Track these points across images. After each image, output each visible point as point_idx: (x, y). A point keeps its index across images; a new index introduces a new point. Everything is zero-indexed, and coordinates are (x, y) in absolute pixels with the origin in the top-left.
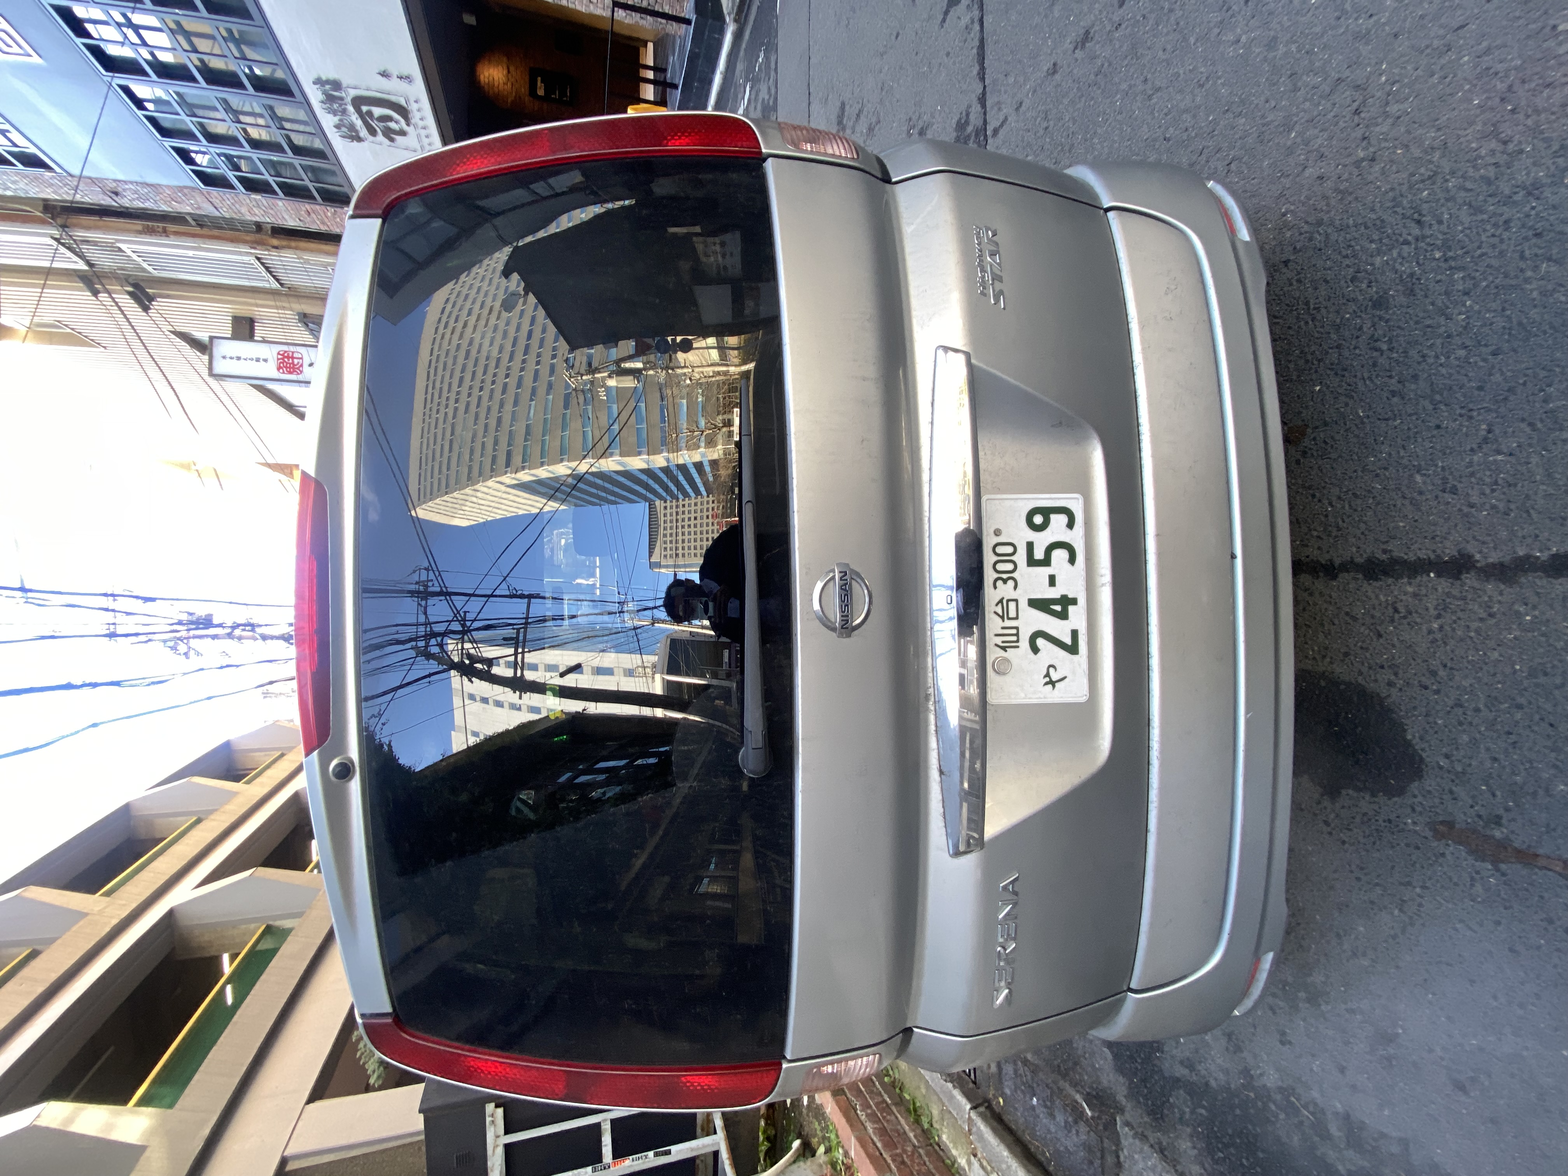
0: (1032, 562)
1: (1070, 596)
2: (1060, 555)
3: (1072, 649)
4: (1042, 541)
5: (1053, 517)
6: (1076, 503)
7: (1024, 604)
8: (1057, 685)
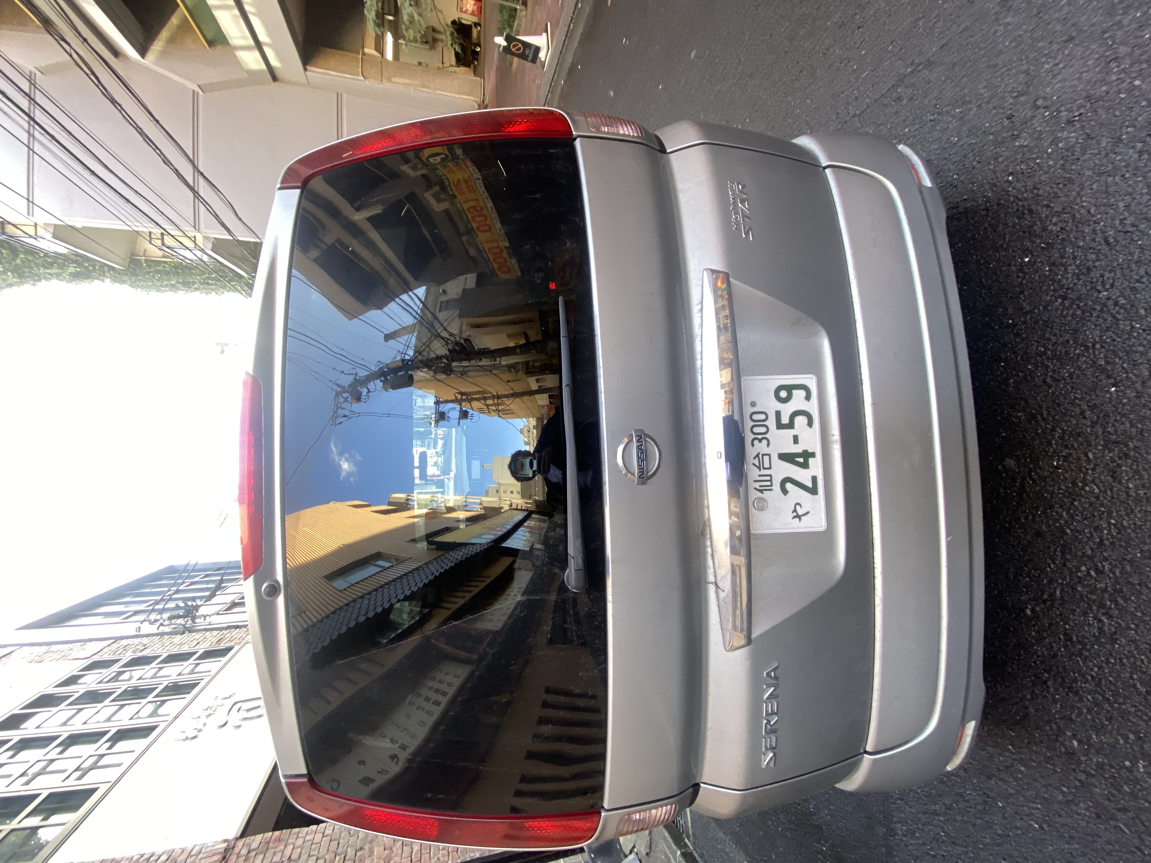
1: (810, 451)
3: (813, 491)
4: (787, 410)
5: (795, 392)
6: (811, 382)
7: (775, 457)
8: (802, 518)
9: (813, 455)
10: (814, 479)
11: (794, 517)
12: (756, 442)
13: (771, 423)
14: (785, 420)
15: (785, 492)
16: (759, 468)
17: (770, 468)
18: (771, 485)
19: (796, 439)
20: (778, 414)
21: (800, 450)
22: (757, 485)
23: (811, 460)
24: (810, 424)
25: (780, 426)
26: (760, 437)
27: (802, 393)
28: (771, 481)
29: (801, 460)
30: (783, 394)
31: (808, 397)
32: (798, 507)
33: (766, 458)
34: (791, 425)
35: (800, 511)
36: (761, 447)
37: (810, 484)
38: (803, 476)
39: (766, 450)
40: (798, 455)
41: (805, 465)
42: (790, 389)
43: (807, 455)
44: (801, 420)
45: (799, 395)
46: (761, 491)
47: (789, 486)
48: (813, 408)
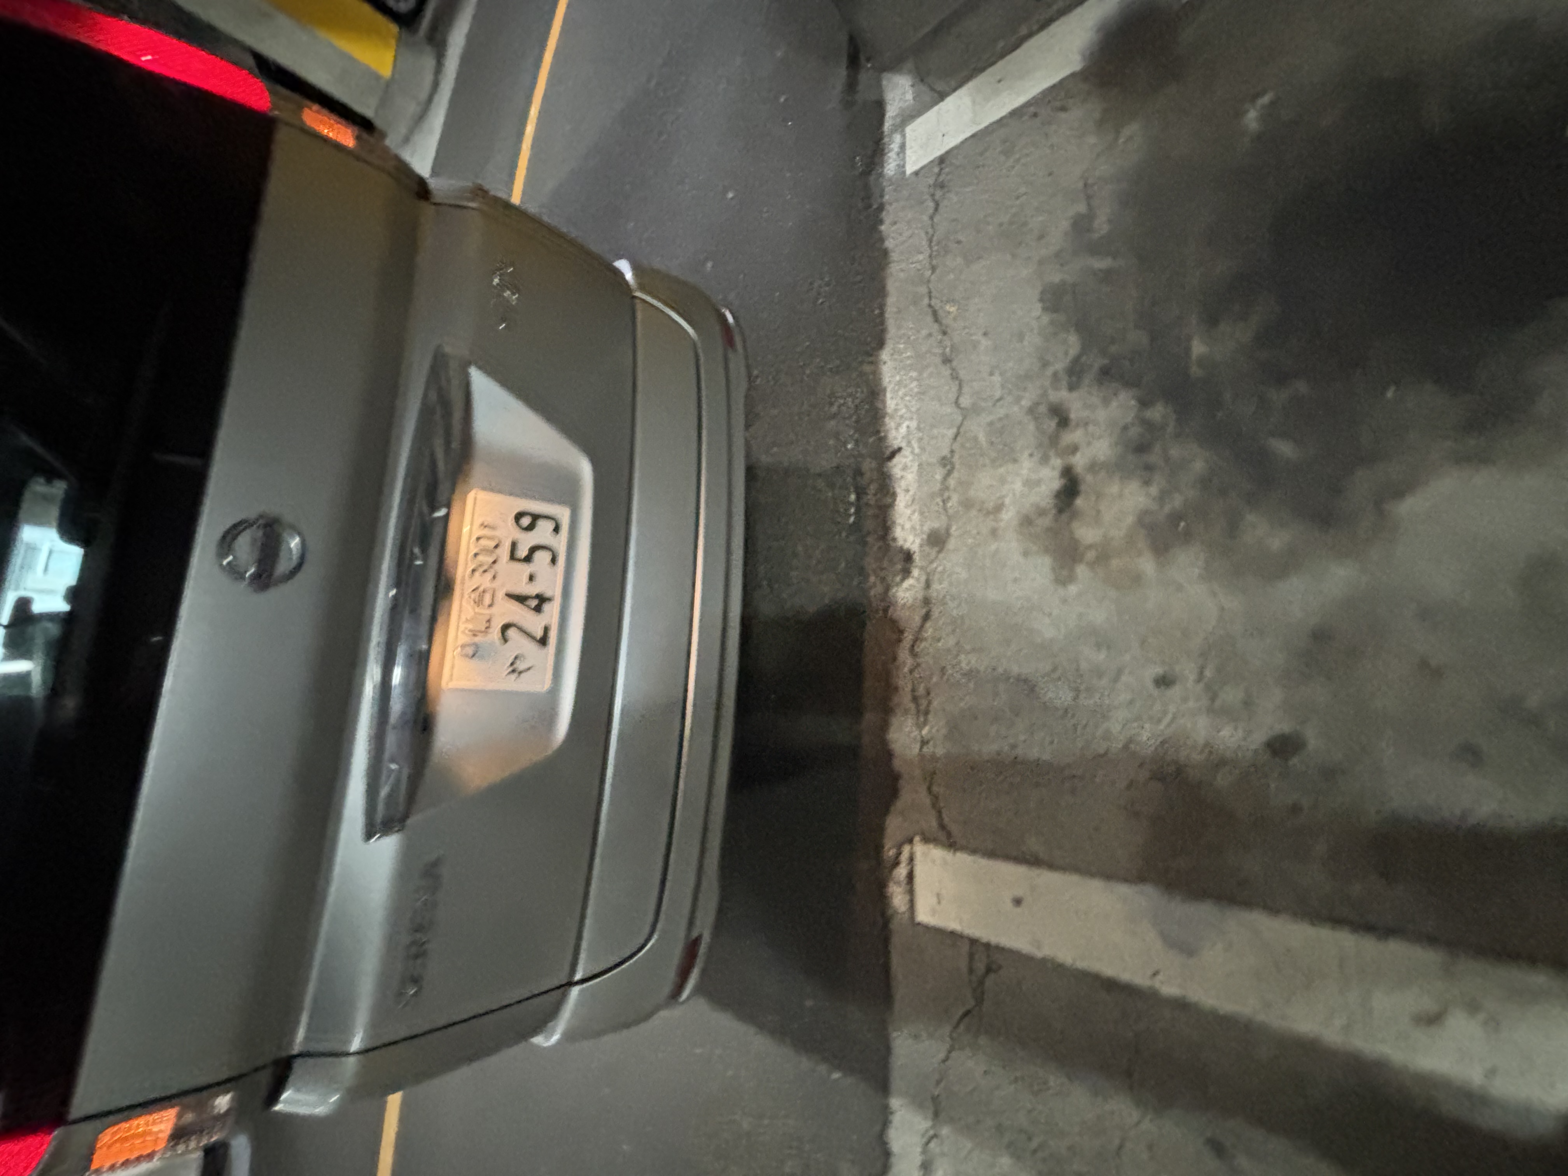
0: (513, 557)
1: (548, 594)
2: (542, 557)
3: (543, 641)
4: (527, 542)
6: (563, 514)
7: (500, 596)
8: (521, 675)
9: (549, 599)
10: (546, 629)
11: (511, 672)
12: (478, 573)
15: (505, 640)
17: (492, 606)
18: (489, 627)
19: (531, 578)
20: (514, 545)
21: (536, 592)
23: (546, 605)
24: (554, 561)
27: (551, 525)
28: (489, 623)
29: (534, 603)
30: (525, 522)
31: (557, 530)
32: (519, 660)
33: (488, 596)
35: (520, 666)
36: (485, 580)
37: (539, 633)
38: (535, 623)
39: (490, 585)
40: (532, 597)
42: (536, 517)
43: (542, 599)
45: (545, 528)
46: (474, 635)
47: (512, 632)
48: (560, 543)
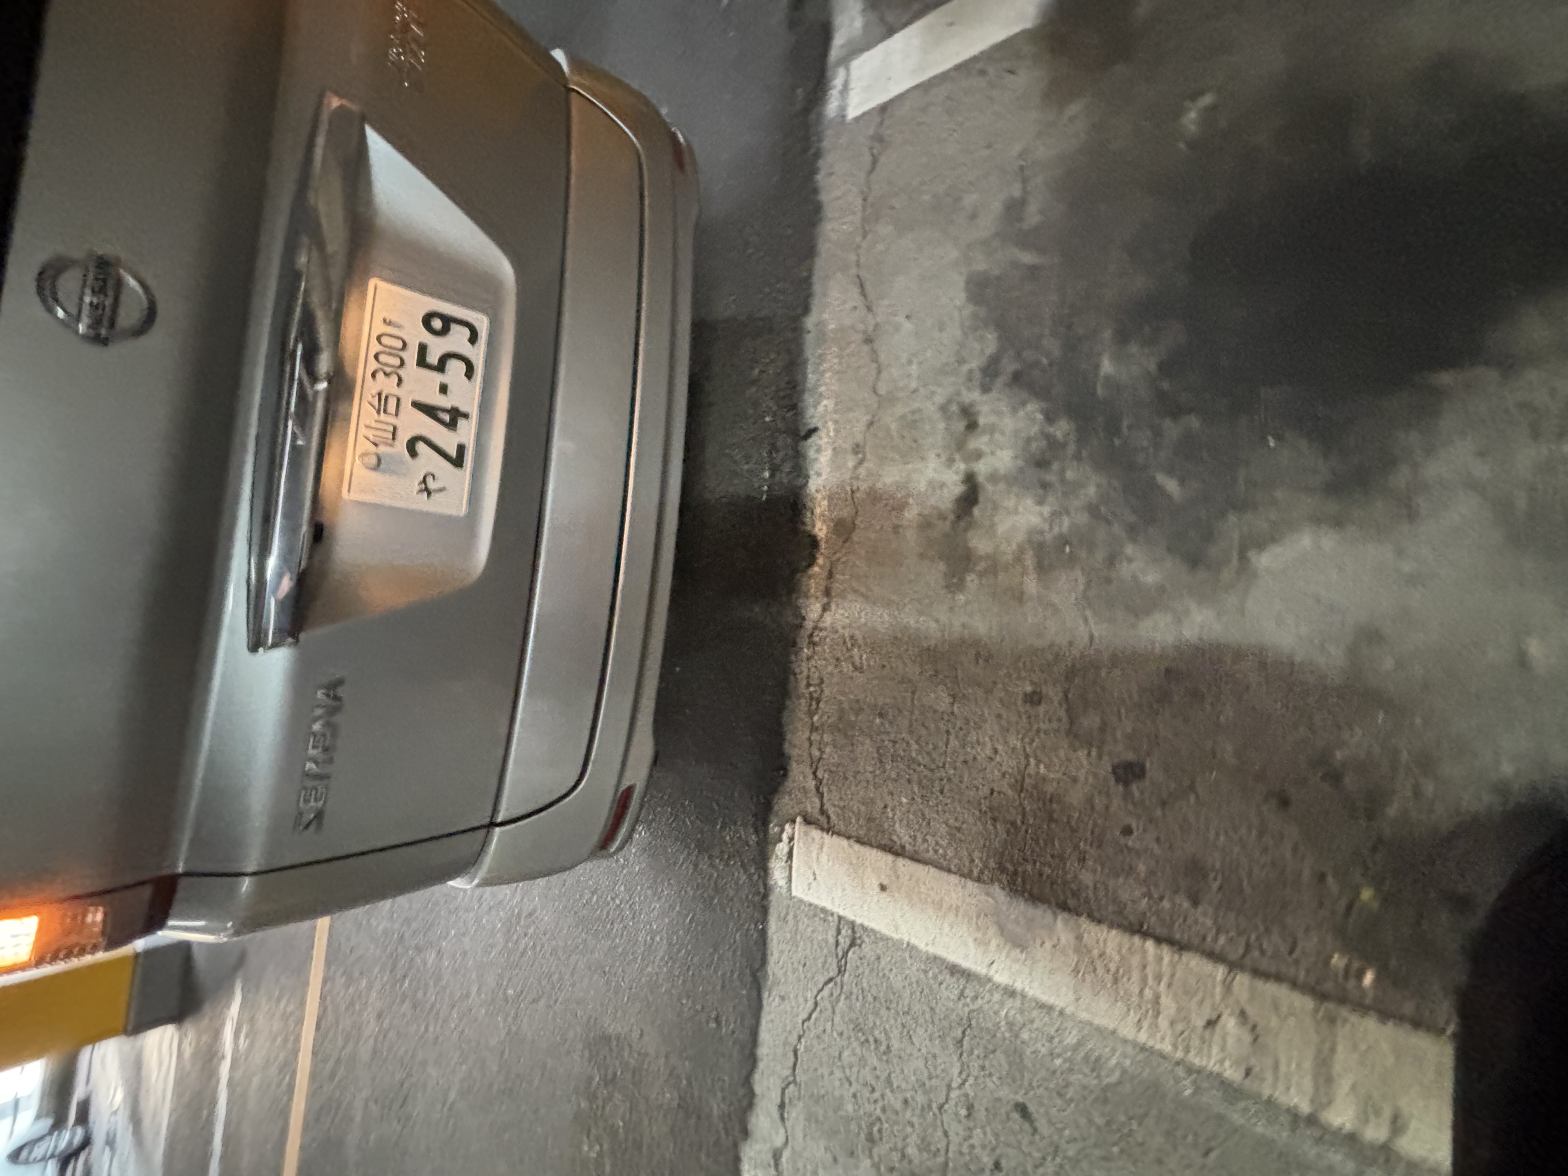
1: (463, 408)
3: (458, 462)
4: (437, 347)
5: (454, 327)
6: (481, 322)
7: (406, 405)
8: (433, 494)
9: (466, 416)
10: (461, 449)
11: (421, 491)
12: (380, 376)
13: (411, 356)
14: (433, 358)
15: (413, 453)
16: (378, 412)
17: (397, 414)
18: (394, 439)
19: (444, 389)
20: (423, 349)
21: (448, 406)
22: (370, 434)
23: (461, 422)
24: (469, 376)
25: (422, 362)
26: (388, 370)
27: (465, 332)
28: (394, 434)
29: (447, 418)
30: (437, 324)
31: (473, 339)
32: (430, 480)
33: (392, 403)
34: (441, 367)
35: (432, 485)
36: (388, 385)
37: (453, 453)
38: (449, 441)
39: (395, 391)
40: (444, 410)
41: (452, 425)
42: (448, 321)
43: (457, 413)
44: (456, 368)
45: (460, 334)
46: (376, 445)
47: (421, 447)
48: (478, 354)
